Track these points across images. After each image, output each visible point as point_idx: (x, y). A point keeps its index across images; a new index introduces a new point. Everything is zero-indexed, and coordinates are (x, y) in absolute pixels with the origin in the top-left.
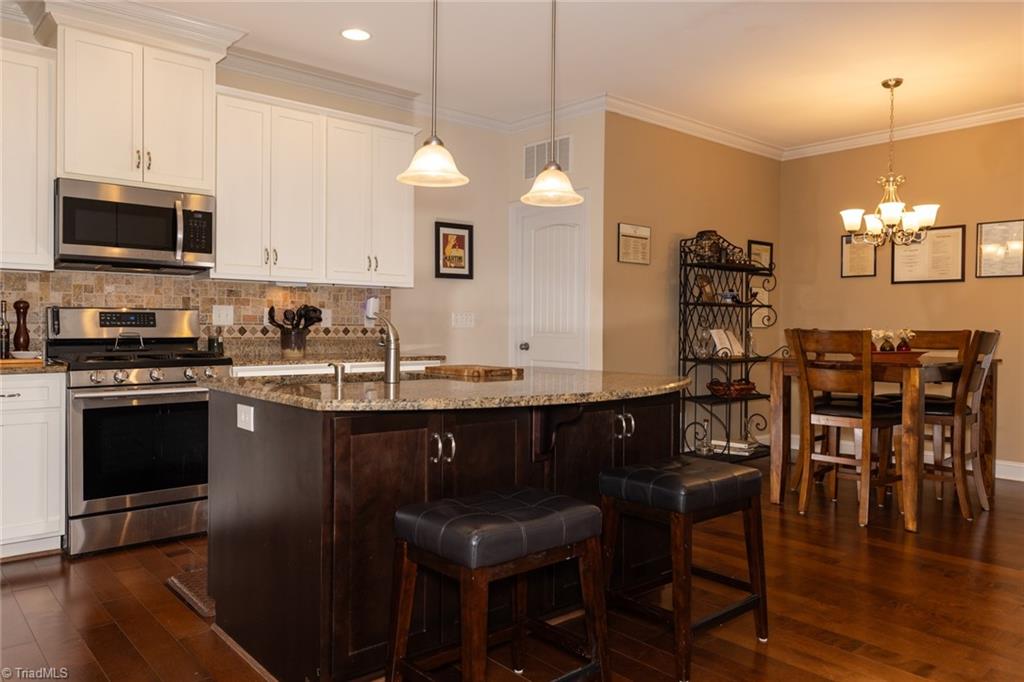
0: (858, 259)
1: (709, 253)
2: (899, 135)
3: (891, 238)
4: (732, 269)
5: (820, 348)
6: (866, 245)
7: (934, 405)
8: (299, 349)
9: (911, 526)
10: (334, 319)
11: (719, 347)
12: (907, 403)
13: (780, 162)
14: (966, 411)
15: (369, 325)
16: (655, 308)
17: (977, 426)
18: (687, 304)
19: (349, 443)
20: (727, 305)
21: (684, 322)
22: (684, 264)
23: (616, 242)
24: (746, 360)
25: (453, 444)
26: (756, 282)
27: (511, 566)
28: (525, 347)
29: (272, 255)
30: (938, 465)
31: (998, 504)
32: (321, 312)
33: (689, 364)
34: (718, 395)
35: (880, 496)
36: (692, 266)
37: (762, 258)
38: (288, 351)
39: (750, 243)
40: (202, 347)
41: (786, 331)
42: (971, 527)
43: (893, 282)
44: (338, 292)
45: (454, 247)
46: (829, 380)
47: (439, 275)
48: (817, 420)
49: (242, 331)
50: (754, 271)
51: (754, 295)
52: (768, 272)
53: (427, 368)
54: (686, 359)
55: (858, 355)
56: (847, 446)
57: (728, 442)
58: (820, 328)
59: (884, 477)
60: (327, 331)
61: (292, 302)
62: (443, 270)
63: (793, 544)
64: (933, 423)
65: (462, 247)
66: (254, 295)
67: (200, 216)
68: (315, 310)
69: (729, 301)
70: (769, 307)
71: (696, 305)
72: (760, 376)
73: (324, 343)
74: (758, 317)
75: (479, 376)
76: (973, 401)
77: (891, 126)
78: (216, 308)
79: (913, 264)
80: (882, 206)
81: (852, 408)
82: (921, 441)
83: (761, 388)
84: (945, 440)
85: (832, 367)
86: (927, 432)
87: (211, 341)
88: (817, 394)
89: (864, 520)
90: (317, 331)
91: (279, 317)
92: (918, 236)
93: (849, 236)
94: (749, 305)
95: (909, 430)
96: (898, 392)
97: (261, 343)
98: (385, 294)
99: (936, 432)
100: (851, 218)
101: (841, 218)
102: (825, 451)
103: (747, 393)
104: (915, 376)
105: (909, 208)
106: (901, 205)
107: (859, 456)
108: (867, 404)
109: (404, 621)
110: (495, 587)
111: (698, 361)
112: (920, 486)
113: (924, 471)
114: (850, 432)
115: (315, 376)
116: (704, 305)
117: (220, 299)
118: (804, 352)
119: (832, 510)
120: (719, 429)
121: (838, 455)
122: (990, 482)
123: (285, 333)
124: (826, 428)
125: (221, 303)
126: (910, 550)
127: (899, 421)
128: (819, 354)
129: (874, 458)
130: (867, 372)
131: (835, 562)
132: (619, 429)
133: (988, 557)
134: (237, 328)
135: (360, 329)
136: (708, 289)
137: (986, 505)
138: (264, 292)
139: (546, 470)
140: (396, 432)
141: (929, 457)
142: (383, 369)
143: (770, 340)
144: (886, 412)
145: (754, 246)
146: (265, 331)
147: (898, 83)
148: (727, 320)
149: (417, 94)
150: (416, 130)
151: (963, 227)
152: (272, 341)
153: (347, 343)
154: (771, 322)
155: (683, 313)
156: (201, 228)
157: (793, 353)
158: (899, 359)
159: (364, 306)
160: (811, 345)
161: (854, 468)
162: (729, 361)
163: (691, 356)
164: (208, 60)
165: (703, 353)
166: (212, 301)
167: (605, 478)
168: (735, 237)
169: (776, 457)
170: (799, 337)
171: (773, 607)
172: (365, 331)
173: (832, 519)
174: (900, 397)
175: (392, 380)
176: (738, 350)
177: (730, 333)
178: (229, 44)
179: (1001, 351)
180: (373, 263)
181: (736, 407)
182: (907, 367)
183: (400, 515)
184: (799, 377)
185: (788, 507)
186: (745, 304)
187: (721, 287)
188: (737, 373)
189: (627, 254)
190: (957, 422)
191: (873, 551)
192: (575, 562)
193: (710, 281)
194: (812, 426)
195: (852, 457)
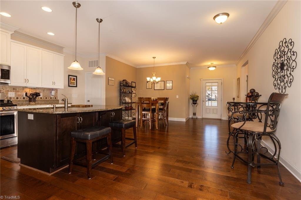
0: (149, 86)
1: (125, 84)
2: (155, 66)
3: (154, 83)
4: (129, 87)
5: (144, 100)
6: (150, 84)
7: (160, 109)
8: (34, 102)
9: (157, 128)
10: (43, 95)
11: (127, 101)
12: (156, 109)
13: (137, 68)
14: (164, 110)
15: (52, 97)
16: (115, 94)
17: (166, 112)
18: (121, 93)
19: (60, 120)
20: (128, 93)
21: (120, 96)
22: (120, 86)
23: (108, 81)
24: (131, 103)
25: (82, 119)
26: (133, 89)
27: (96, 139)
28: (89, 101)
29: (27, 81)
30: (161, 119)
31: (169, 124)
32: (40, 94)
33: (121, 104)
34: (127, 109)
35: (153, 124)
36: (122, 86)
37: (134, 85)
38: (31, 103)
39: (132, 82)
40: (5, 102)
41: (138, 98)
42: (165, 128)
43: (154, 90)
44: (44, 89)
45: (73, 80)
46: (145, 106)
47: (69, 86)
48: (143, 112)
49: (17, 98)
50: (132, 87)
51: (133, 91)
52: (135, 87)
53: (71, 105)
54: (121, 103)
55: (149, 102)
56: (148, 117)
57: (129, 117)
58: (144, 97)
59: (153, 121)
60: (41, 98)
61: (32, 91)
62: (70, 85)
63: (139, 133)
64: (160, 112)
65: (75, 80)
66: (21, 90)
67: (6, 70)
68: (38, 93)
69: (128, 92)
70: (135, 93)
71: (122, 93)
72: (134, 106)
73: (40, 101)
74: (133, 95)
75: (84, 107)
76: (165, 108)
77: (154, 64)
78: (9, 93)
79: (157, 87)
80: (153, 77)
81: (148, 110)
82: (159, 115)
83: (134, 108)
84: (162, 115)
85: (146, 104)
86: (159, 114)
87: (8, 101)
88: (143, 108)
89: (150, 128)
90: (38, 98)
91: (28, 95)
92: (158, 82)
93: (148, 82)
94: (132, 93)
95: (157, 113)
96: (155, 107)
97: (23, 101)
98: (56, 90)
99: (160, 114)
100: (148, 79)
101: (147, 79)
102: (144, 118)
103: (131, 109)
104: (158, 105)
105: (157, 78)
106: (155, 77)
107: (150, 118)
108: (151, 110)
109: (73, 153)
110: (93, 143)
111: (123, 103)
112: (158, 122)
113: (159, 120)
114: (148, 114)
115: (45, 108)
116: (124, 93)
117: (10, 90)
118: (141, 101)
119: (146, 127)
120: (127, 115)
121: (146, 118)
122: (168, 121)
123: (30, 98)
124: (145, 114)
125: (11, 91)
126: (157, 132)
127: (155, 112)
128: (143, 102)
129: (152, 118)
130: (151, 104)
131: (146, 135)
132: (112, 115)
133: (167, 132)
134: (16, 97)
135: (50, 98)
136: (125, 90)
137: (167, 124)
138: (23, 89)
139: (99, 123)
140: (70, 118)
141: (159, 118)
142: (64, 106)
143: (135, 99)
144: (154, 111)
145: (132, 83)
146: (24, 98)
147: (155, 58)
148: (128, 96)
149: (64, 48)
150: (64, 55)
151: (164, 81)
152: (26, 101)
153: (47, 101)
154: (135, 96)
155: (120, 95)
156: (6, 73)
157: (139, 102)
158: (155, 102)
159: (51, 93)
160: (142, 100)
161: (149, 120)
162: (128, 103)
163: (122, 102)
164: (9, 33)
165: (124, 102)
166: (8, 91)
167: (110, 124)
168: (129, 81)
169: (137, 119)
170: (140, 99)
171: (137, 143)
172: (51, 98)
173: (146, 129)
174: (155, 108)
175: (66, 108)
176: (130, 101)
177: (128, 98)
178: (15, 30)
179: (169, 101)
180: (54, 83)
181: (130, 111)
182: (156, 103)
183: (72, 133)
184: (140, 106)
185: (139, 128)
186: (131, 93)
187: (127, 90)
188: (130, 105)
189: (110, 83)
190: (163, 111)
191: (152, 133)
192: (106, 137)
193: (125, 89)
194: (143, 114)
195: (148, 118)
